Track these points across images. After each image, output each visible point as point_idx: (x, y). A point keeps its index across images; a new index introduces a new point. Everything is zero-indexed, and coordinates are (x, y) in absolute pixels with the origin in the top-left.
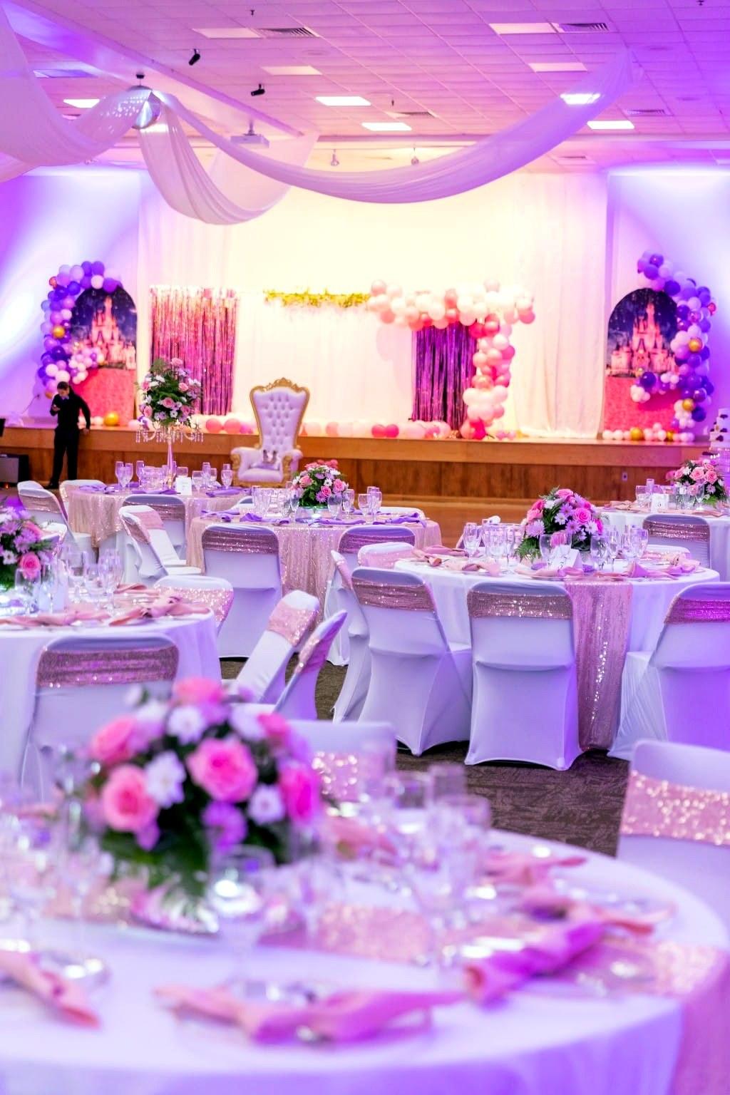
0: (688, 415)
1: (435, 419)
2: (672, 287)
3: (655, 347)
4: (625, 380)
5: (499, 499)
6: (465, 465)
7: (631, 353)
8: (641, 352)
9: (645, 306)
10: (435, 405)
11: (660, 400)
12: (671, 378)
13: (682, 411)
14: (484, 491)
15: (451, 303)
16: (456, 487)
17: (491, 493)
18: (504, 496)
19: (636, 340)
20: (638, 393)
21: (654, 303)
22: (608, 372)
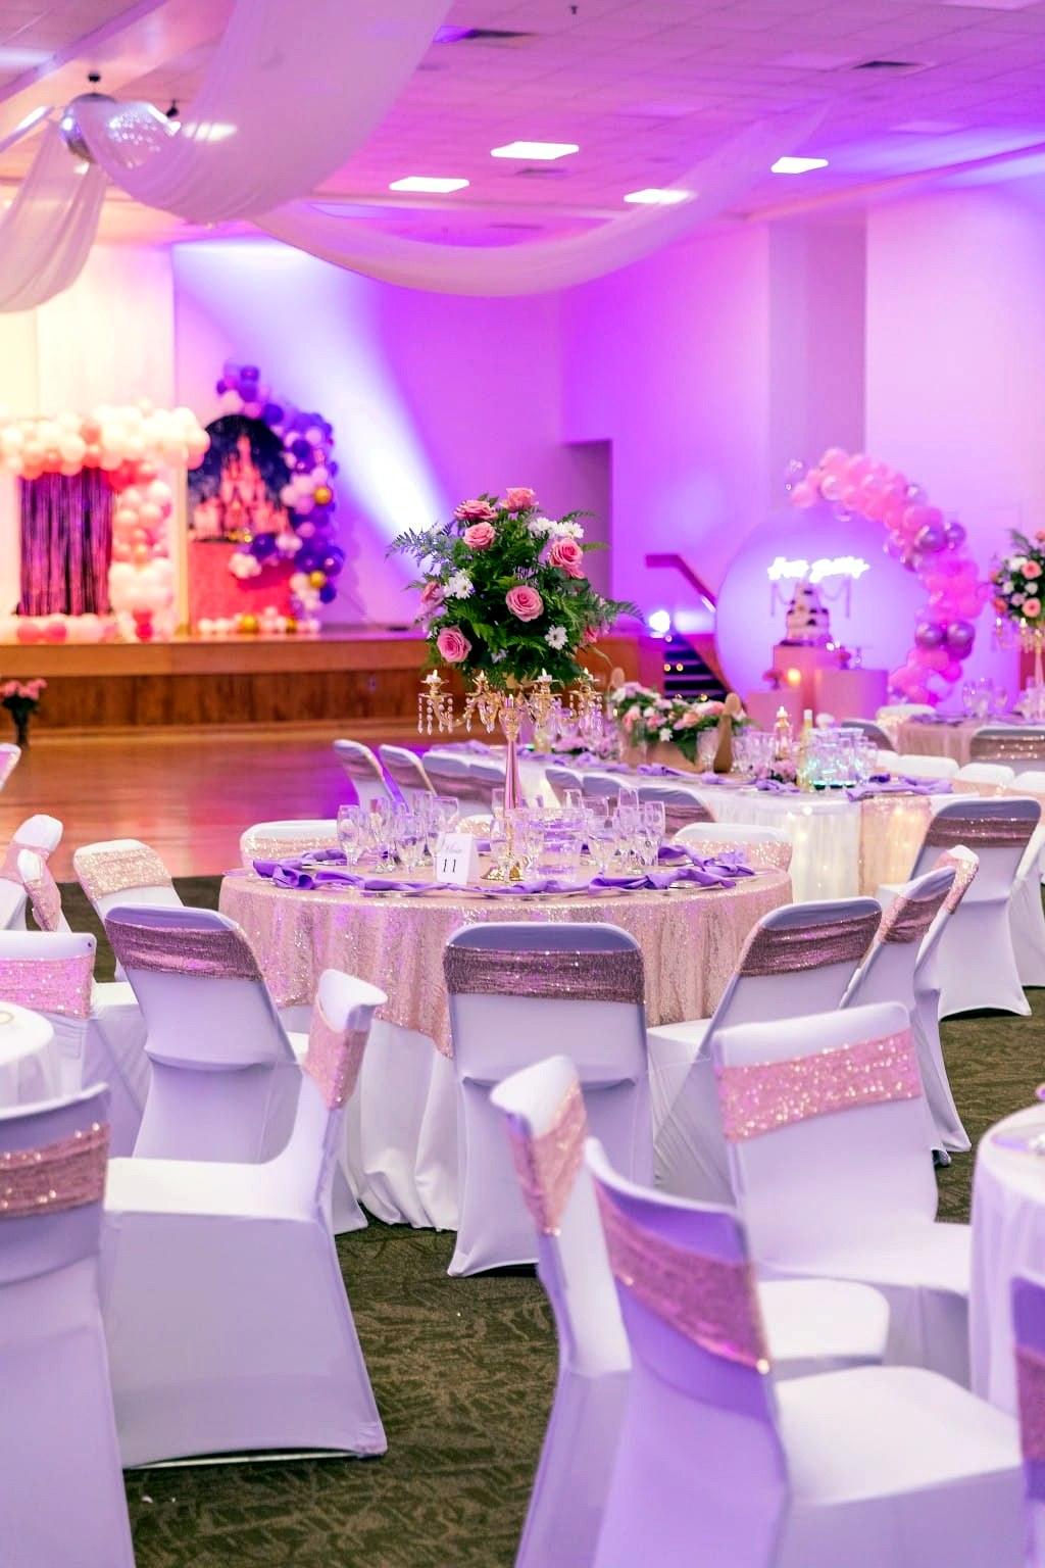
0: (315, 594)
1: (55, 612)
2: (274, 412)
3: (255, 498)
4: (216, 547)
5: (217, 727)
6: (168, 679)
7: (223, 508)
8: (236, 505)
9: (235, 440)
10: (54, 589)
11: (274, 573)
12: (288, 543)
13: (304, 587)
14: (195, 714)
15: (91, 436)
16: (155, 711)
17: (205, 719)
18: (222, 721)
19: (227, 489)
20: (244, 565)
21: (248, 435)
22: (192, 535)
